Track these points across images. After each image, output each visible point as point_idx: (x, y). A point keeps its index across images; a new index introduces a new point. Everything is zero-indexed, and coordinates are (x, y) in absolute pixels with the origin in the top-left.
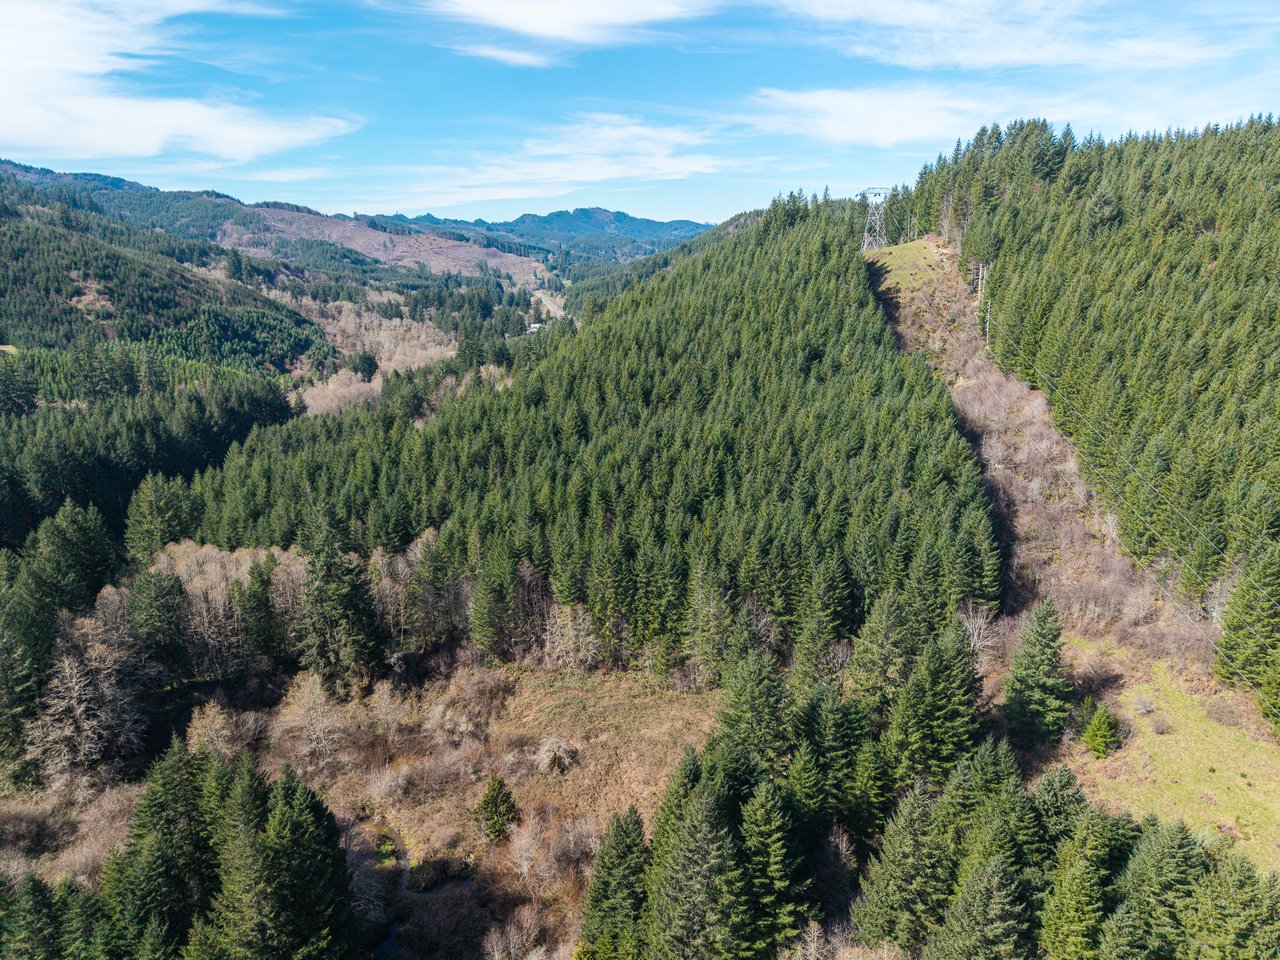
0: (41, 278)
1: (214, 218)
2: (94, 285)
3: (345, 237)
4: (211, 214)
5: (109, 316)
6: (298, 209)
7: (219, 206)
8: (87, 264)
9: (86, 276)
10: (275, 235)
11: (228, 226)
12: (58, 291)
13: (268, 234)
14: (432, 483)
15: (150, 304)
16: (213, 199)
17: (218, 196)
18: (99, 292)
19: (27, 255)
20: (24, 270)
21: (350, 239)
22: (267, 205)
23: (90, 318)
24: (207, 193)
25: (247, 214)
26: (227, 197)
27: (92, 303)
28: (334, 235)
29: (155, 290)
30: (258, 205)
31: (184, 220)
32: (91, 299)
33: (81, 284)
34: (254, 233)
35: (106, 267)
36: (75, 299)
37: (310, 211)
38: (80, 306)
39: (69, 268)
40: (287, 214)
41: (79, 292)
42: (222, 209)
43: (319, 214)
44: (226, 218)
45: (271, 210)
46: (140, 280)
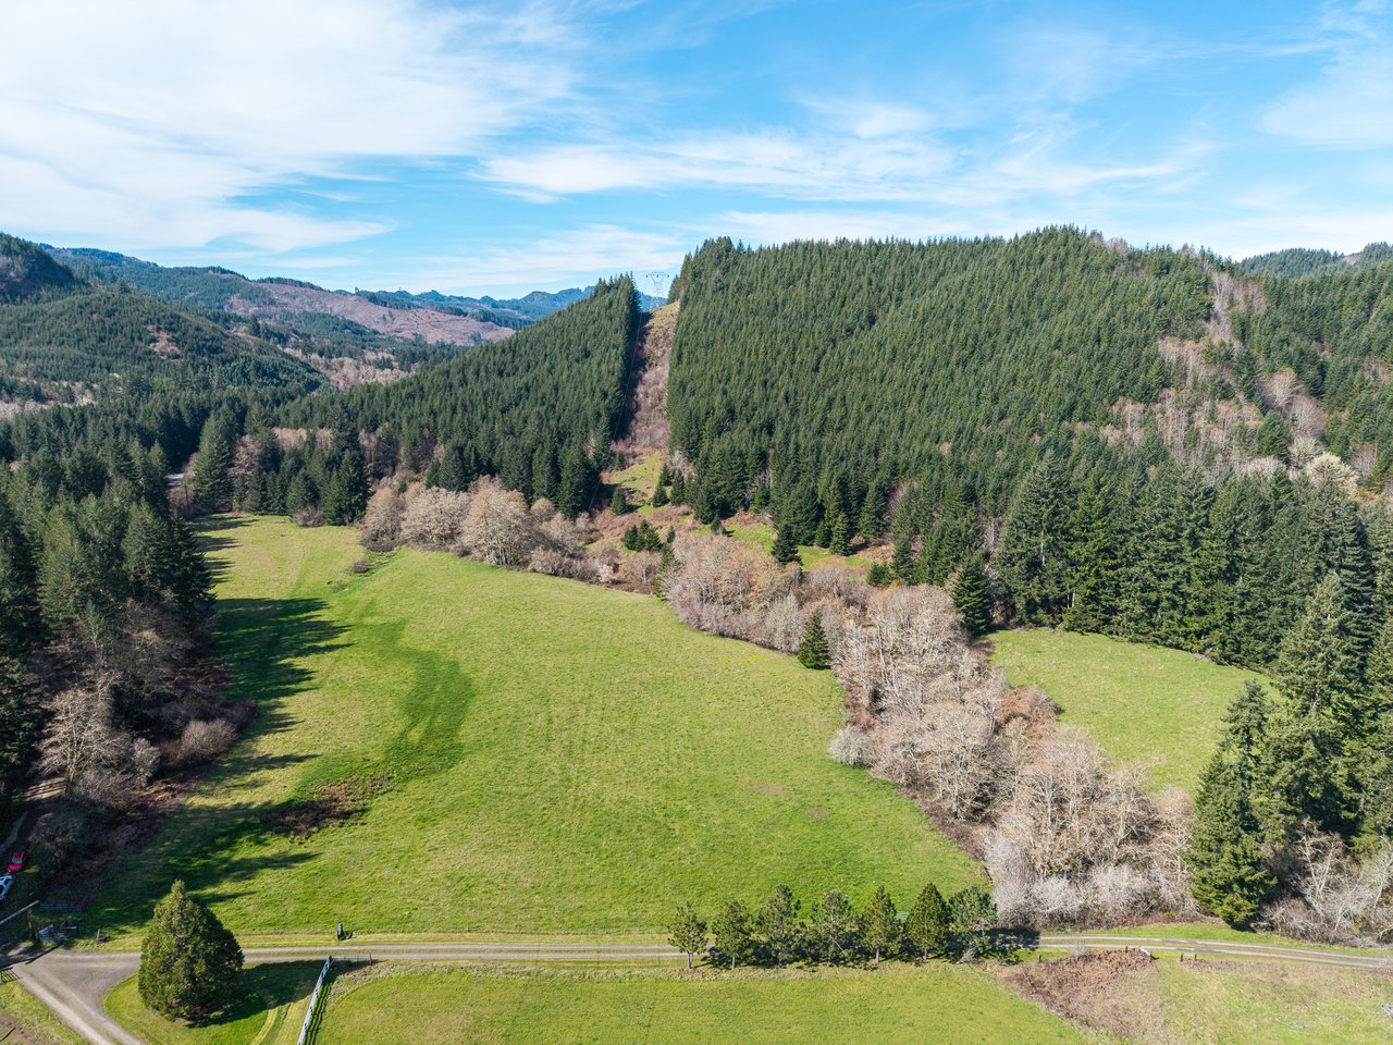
0: (127, 330)
1: (222, 292)
2: (164, 335)
3: (345, 311)
4: (217, 289)
5: (177, 357)
6: (301, 284)
7: (225, 280)
8: (158, 320)
9: (159, 329)
10: (279, 309)
11: (234, 299)
12: (140, 339)
13: (273, 308)
14: (388, 406)
15: (205, 350)
16: (219, 274)
17: (224, 271)
18: (168, 340)
19: (116, 314)
20: (115, 324)
21: (351, 313)
22: (271, 280)
23: (163, 358)
24: (213, 269)
25: (253, 289)
26: (232, 273)
27: (164, 347)
28: (336, 308)
29: (207, 340)
30: (262, 281)
31: (192, 294)
32: (163, 344)
33: (156, 335)
34: (259, 306)
35: (171, 324)
36: (152, 345)
37: (312, 287)
38: (155, 350)
39: (146, 323)
40: (289, 289)
41: (154, 340)
42: (228, 284)
43: (321, 289)
44: (232, 293)
45: (275, 285)
46: (196, 333)
